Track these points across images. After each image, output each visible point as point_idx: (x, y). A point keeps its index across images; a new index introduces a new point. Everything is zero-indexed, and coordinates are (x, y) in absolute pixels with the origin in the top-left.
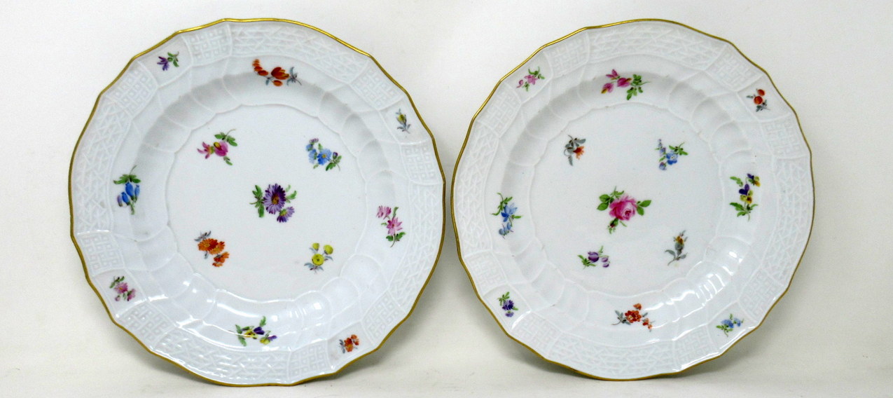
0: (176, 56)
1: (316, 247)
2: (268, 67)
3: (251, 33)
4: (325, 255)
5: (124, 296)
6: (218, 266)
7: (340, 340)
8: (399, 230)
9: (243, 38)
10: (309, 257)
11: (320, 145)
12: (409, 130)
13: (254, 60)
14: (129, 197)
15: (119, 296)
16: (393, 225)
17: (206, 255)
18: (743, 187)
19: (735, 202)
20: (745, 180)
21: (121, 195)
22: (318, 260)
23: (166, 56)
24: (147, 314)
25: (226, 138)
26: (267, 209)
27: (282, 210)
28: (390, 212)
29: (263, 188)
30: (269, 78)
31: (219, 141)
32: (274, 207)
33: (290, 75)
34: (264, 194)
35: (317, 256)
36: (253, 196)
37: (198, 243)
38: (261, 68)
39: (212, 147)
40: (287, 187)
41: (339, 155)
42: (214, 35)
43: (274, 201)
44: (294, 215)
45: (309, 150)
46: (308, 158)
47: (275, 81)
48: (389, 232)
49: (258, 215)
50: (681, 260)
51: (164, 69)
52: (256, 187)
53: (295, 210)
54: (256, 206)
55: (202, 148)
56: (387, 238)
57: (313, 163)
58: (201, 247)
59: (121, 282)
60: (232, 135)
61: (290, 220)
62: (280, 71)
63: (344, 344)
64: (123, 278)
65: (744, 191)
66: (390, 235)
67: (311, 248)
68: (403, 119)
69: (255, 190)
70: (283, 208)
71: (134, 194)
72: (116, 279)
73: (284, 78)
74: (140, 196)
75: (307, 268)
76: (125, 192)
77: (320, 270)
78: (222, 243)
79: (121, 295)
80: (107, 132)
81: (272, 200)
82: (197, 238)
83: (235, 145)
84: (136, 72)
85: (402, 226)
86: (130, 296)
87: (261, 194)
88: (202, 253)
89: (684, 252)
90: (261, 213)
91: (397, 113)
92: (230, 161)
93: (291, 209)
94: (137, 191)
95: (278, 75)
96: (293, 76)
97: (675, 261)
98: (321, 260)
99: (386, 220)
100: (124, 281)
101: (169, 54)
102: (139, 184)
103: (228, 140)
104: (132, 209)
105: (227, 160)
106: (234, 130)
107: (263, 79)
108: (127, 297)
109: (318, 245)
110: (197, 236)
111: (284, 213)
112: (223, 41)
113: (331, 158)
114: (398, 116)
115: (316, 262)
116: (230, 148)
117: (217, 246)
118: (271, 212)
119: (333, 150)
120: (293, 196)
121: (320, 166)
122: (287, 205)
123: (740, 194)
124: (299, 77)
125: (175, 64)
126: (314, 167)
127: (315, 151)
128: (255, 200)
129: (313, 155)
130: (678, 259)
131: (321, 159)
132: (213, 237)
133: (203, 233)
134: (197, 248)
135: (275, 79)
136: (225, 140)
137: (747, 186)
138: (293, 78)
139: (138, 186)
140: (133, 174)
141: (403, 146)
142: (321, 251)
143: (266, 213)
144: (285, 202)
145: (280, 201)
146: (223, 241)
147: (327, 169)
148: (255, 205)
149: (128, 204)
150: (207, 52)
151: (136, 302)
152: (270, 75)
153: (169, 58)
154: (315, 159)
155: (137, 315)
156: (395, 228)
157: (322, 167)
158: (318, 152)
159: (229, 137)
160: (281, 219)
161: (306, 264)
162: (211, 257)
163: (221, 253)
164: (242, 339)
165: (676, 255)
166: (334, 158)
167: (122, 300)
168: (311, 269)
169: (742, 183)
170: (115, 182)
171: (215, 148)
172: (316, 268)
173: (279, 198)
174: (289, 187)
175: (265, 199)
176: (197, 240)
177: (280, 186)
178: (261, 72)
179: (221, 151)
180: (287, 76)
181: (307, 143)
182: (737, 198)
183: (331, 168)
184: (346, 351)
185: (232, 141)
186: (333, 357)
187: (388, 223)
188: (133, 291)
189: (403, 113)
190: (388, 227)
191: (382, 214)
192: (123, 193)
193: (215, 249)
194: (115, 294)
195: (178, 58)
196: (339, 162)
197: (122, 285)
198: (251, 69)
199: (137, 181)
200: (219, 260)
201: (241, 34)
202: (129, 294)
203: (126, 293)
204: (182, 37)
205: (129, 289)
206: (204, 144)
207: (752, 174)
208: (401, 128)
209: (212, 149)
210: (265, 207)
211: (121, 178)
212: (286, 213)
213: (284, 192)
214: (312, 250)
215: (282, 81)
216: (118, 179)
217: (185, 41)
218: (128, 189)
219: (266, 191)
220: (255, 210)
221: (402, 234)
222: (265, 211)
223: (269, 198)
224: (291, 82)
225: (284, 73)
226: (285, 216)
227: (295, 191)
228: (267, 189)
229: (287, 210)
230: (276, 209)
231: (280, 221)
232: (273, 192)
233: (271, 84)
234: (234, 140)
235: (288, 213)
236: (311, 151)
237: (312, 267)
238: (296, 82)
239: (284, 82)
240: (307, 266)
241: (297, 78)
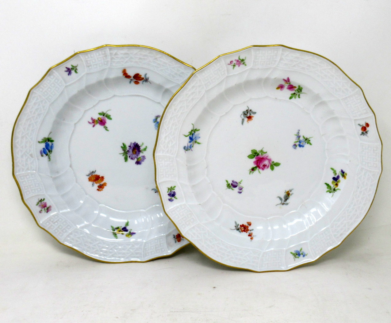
0: (76, 67)
2: (131, 73)
3: (122, 54)
5: (45, 209)
6: (100, 191)
7: (174, 235)
9: (117, 56)
13: (122, 69)
14: (47, 151)
15: (41, 210)
17: (93, 184)
18: (336, 177)
19: (328, 183)
20: (338, 173)
21: (43, 150)
23: (70, 67)
24: (58, 220)
25: (105, 115)
26: (130, 157)
29: (127, 145)
30: (131, 80)
31: (101, 117)
32: (134, 156)
33: (144, 78)
34: (128, 148)
36: (121, 149)
37: (89, 177)
38: (127, 74)
39: (97, 120)
40: (141, 144)
42: (99, 55)
43: (134, 152)
44: (145, 160)
45: (154, 122)
46: (154, 127)
47: (135, 82)
49: (124, 160)
50: (284, 205)
51: (69, 75)
52: (123, 144)
53: (146, 158)
54: (123, 155)
55: (91, 121)
58: (90, 180)
59: (43, 202)
60: (109, 113)
61: (143, 164)
62: (138, 76)
63: (176, 237)
64: (44, 199)
65: (336, 179)
69: (123, 146)
70: (139, 157)
71: (50, 149)
72: (40, 200)
73: (140, 80)
74: (54, 150)
76: (45, 148)
78: (103, 178)
79: (43, 209)
80: (34, 113)
81: (133, 151)
82: (88, 174)
83: (110, 119)
84: (52, 77)
86: (48, 210)
87: (126, 148)
88: (91, 183)
89: (288, 201)
90: (126, 159)
92: (108, 129)
93: (144, 157)
94: (52, 147)
95: (137, 78)
96: (146, 79)
97: (281, 205)
100: (45, 201)
101: (72, 66)
102: (53, 143)
103: (106, 116)
104: (49, 158)
105: (106, 128)
106: (110, 110)
107: (128, 80)
108: (46, 210)
110: (88, 173)
111: (140, 159)
112: (104, 58)
116: (108, 121)
117: (99, 179)
118: (132, 159)
120: (145, 149)
122: (141, 155)
123: (333, 180)
124: (150, 79)
125: (76, 72)
127: (158, 122)
128: (123, 152)
129: (157, 125)
130: (283, 204)
132: (97, 173)
133: (91, 171)
134: (88, 180)
135: (135, 80)
136: (105, 116)
137: (338, 177)
138: (146, 80)
139: (52, 144)
140: (50, 137)
143: (129, 159)
144: (140, 153)
145: (137, 152)
146: (103, 176)
148: (122, 155)
149: (47, 155)
150: (95, 65)
151: (52, 214)
152: (132, 78)
153: (72, 68)
155: (52, 222)
159: (107, 114)
160: (138, 163)
162: (96, 186)
163: (102, 183)
164: (115, 234)
165: (283, 202)
167: (44, 212)
168: (156, 192)
169: (336, 174)
170: (39, 142)
171: (98, 121)
173: (136, 151)
174: (143, 144)
175: (128, 151)
176: (88, 176)
177: (137, 144)
178: (126, 76)
179: (102, 122)
180: (143, 79)
181: (154, 118)
182: (330, 181)
184: (177, 241)
185: (109, 117)
186: (169, 244)
188: (50, 207)
192: (44, 149)
193: (98, 181)
194: (39, 209)
195: (78, 68)
197: (44, 204)
198: (121, 74)
199: (52, 141)
200: (101, 187)
201: (116, 54)
202: (47, 209)
203: (46, 208)
204: (80, 55)
205: (48, 206)
206: (92, 119)
207: (344, 171)
209: (97, 122)
210: (128, 156)
211: (42, 139)
212: (141, 159)
213: (140, 147)
216: (40, 140)
217: (82, 57)
218: (47, 146)
219: (129, 146)
220: (122, 158)
223: (131, 151)
224: (145, 82)
225: (141, 77)
226: (140, 161)
227: (146, 147)
228: (129, 145)
229: (142, 158)
230: (135, 157)
231: (137, 164)
232: (133, 147)
233: (133, 83)
234: (110, 116)
235: (142, 159)
236: (156, 123)
237: (156, 191)
238: (148, 82)
239: (140, 82)
240: (153, 191)
241: (148, 80)
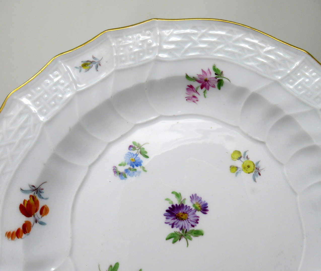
1: (234, 169)
4: (242, 159)
8: (210, 73)
10: (246, 177)
11: (120, 165)
12: (99, 58)
13: (5, 239)
16: (206, 80)
22: (249, 167)
26: (193, 226)
27: (193, 208)
28: (191, 87)
29: (169, 230)
30: (36, 221)
32: (191, 218)
33: (32, 194)
34: (176, 230)
35: (244, 168)
36: (178, 242)
38: (18, 230)
40: (167, 202)
41: (132, 144)
43: (183, 217)
44: (199, 195)
45: (126, 177)
46: (134, 177)
47: (41, 213)
48: (214, 87)
49: (200, 237)
52: (168, 239)
53: (194, 193)
54: (191, 239)
56: (219, 89)
57: (140, 172)
61: (205, 199)
62: (25, 206)
66: (216, 85)
67: (236, 176)
68: (86, 65)
69: (172, 240)
70: (192, 207)
73: (37, 203)
75: (258, 178)
77: (259, 164)
81: (182, 220)
85: (206, 70)
87: (176, 233)
90: (198, 233)
91: (80, 71)
93: (193, 197)
95: (32, 209)
96: (33, 190)
98: (248, 164)
99: (201, 91)
106: (99, 266)
107: (36, 228)
109: (232, 167)
111: (197, 206)
113: (135, 152)
114: (83, 70)
115: (250, 170)
118: (197, 221)
119: (127, 151)
120: (178, 195)
121: (144, 164)
122: (188, 203)
124: (35, 182)
126: (145, 171)
127: (126, 170)
128: (183, 240)
129: (131, 172)
131: (135, 164)
135: (38, 212)
138: (37, 190)
142: (239, 164)
143: (198, 227)
144: (185, 205)
145: (184, 210)
147: (147, 157)
148: (189, 241)
152: (31, 220)
154: (136, 170)
156: (208, 77)
157: (145, 162)
158: (128, 167)
160: (204, 209)
161: (255, 180)
166: (135, 149)
168: (260, 174)
172: (257, 169)
173: (180, 212)
174: (167, 200)
175: (181, 229)
177: (167, 211)
180: (33, 197)
181: (118, 178)
183: (146, 152)
187: (204, 89)
189: (81, 64)
190: (208, 89)
191: (194, 97)
196: (139, 144)
198: (19, 243)
208: (97, 67)
210: (192, 228)
212: (197, 203)
213: (173, 206)
214: (237, 173)
215: (41, 205)
219: (173, 227)
220: (195, 240)
221: (215, 69)
222: (196, 228)
223: (181, 223)
224: (42, 194)
225: (29, 201)
226: (201, 205)
227: (173, 193)
228: (171, 226)
229: (195, 202)
230: (193, 215)
231: (207, 210)
232: (173, 219)
233: (44, 219)
234: (111, 266)
235: (197, 201)
236: (126, 174)
237: (257, 173)
238: (42, 187)
239: (42, 203)
240: (257, 179)
241: (37, 186)
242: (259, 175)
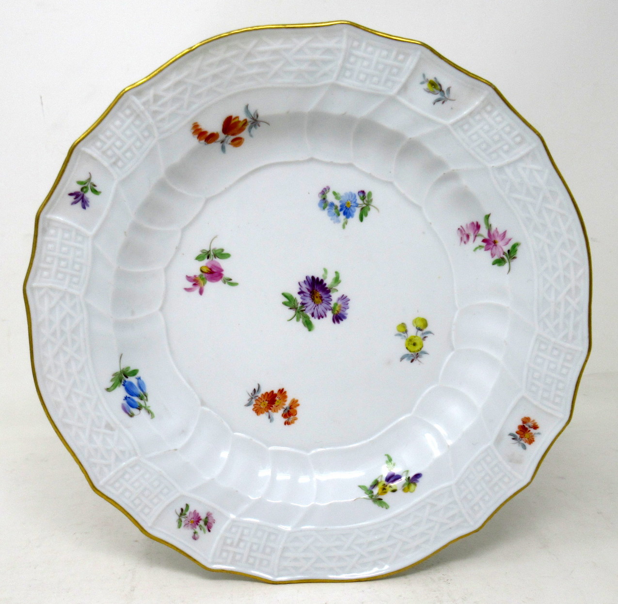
0: (89, 179)
1: (403, 329)
2: (214, 125)
3: (167, 90)
4: (420, 333)
5: (200, 526)
6: (293, 422)
7: (511, 435)
8: (507, 243)
9: (160, 103)
10: (400, 347)
11: (334, 193)
12: (452, 96)
13: (190, 126)
14: (136, 399)
15: (195, 533)
16: (495, 242)
17: (269, 417)
21: (125, 402)
22: (414, 344)
23: (77, 188)
24: (242, 535)
25: (212, 253)
26: (313, 315)
27: (332, 306)
28: (478, 227)
29: (294, 291)
30: (222, 142)
31: (205, 262)
32: (321, 308)
33: (249, 119)
34: (299, 299)
35: (410, 340)
36: (286, 308)
37: (252, 407)
38: (205, 133)
39: (200, 276)
40: (323, 272)
41: (367, 192)
42: (123, 122)
43: (316, 299)
44: (350, 304)
45: (324, 208)
46: (329, 218)
47: (233, 141)
48: (493, 255)
49: (305, 329)
51: (84, 208)
52: (284, 295)
53: (349, 297)
54: (298, 320)
55: (190, 285)
56: (494, 264)
57: (339, 221)
58: (258, 411)
59: (188, 513)
60: (217, 245)
61: (350, 313)
62: (233, 122)
63: (518, 436)
64: (187, 506)
66: (496, 257)
67: (396, 335)
68: (435, 86)
69: (285, 300)
70: (333, 303)
71: (139, 391)
72: (179, 512)
73: (241, 130)
74: (149, 390)
75: (406, 362)
76: (128, 396)
77: (424, 356)
78: (281, 391)
79: (198, 529)
80: (62, 332)
81: (313, 300)
82: (247, 402)
83: (226, 256)
84: (52, 232)
85: (508, 236)
86: (208, 524)
87: (295, 300)
88: (264, 417)
90: (309, 325)
91: (422, 83)
92: (233, 281)
93: (344, 298)
94: (141, 386)
95: (231, 126)
96: (253, 118)
98: (418, 342)
99: (479, 241)
100: (191, 509)
101: (79, 183)
102: (138, 375)
103: (215, 256)
104: (149, 412)
105: (229, 281)
106: (216, 237)
107: (216, 146)
108: (206, 528)
109: (403, 325)
110: (246, 398)
111: (337, 309)
112: (137, 122)
113: (359, 201)
114: (426, 86)
115: (412, 348)
116: (223, 263)
117: (277, 399)
118: (320, 317)
119: (355, 191)
120: (337, 280)
121: (350, 220)
122: (335, 296)
124: (262, 114)
125: (95, 192)
126: (344, 227)
127: (332, 204)
128: (292, 313)
129: (334, 211)
131: (346, 210)
132: (265, 389)
133: (251, 391)
134: (254, 414)
135: (232, 138)
136: (212, 257)
138: (255, 121)
139: (139, 379)
140: (124, 366)
141: (453, 125)
142: (412, 331)
143: (314, 321)
144: (331, 294)
145: (324, 296)
146: (281, 388)
147: (361, 219)
148: (295, 319)
149: (139, 408)
150: (126, 151)
151: (219, 528)
152: (222, 136)
153: (82, 189)
154: (339, 215)
155: (231, 545)
156: (500, 243)
157: (354, 220)
158: (337, 203)
159: (214, 250)
160: (338, 318)
161: (402, 359)
162: (278, 416)
163: (287, 404)
164: (378, 500)
166: (363, 198)
167: (203, 535)
168: (412, 361)
170: (108, 390)
171: (204, 276)
172: (417, 356)
173: (320, 293)
174: (325, 271)
175: (303, 304)
176: (248, 405)
177: (313, 277)
178: (208, 138)
179: (214, 274)
180: (245, 122)
181: (317, 199)
183: (366, 215)
184: (527, 445)
185: (221, 254)
186: (514, 460)
187: (484, 244)
188: (208, 515)
189: (431, 77)
190: (486, 249)
191: (468, 236)
192: (126, 398)
193: (277, 403)
194: (189, 532)
195: (94, 180)
196: (371, 200)
197: (192, 516)
198: (194, 142)
199: (134, 373)
200: (290, 414)
201: (156, 98)
202: (206, 523)
203: (202, 523)
204: (82, 147)
205: (203, 516)
206: (189, 278)
208: (438, 100)
209: (203, 279)
210: (310, 316)
211: (112, 380)
212: (340, 307)
213: (322, 281)
214: (400, 335)
215: (241, 135)
216: (109, 385)
217: (88, 151)
218: (129, 388)
219: (299, 293)
220: (300, 325)
221: (515, 247)
222: (312, 319)
223: (308, 300)
224: (253, 129)
225: (239, 122)
226: (341, 312)
227: (336, 273)
228: (299, 291)
229: (340, 303)
230: (325, 310)
231: (338, 322)
232: (308, 289)
233: (229, 148)
234: (223, 250)
235: (342, 306)
236: (328, 207)
237: (412, 358)
238: (261, 124)
239: (244, 134)
240: (405, 360)
241: (260, 119)
242: (410, 361)
